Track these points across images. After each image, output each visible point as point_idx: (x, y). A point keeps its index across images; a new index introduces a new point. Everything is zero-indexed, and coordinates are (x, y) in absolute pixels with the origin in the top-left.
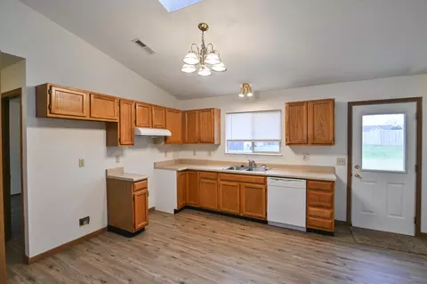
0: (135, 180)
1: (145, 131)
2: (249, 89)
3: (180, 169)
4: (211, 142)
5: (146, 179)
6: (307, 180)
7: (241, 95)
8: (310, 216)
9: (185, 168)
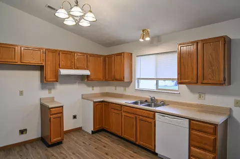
0: (50, 106)
1: (63, 72)
2: (148, 34)
3: (95, 101)
4: (121, 80)
5: (62, 107)
6: (190, 120)
7: (141, 40)
8: (192, 156)
9: (102, 100)
